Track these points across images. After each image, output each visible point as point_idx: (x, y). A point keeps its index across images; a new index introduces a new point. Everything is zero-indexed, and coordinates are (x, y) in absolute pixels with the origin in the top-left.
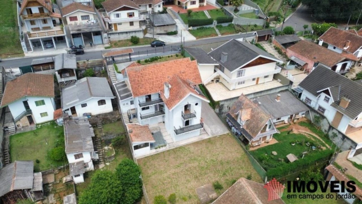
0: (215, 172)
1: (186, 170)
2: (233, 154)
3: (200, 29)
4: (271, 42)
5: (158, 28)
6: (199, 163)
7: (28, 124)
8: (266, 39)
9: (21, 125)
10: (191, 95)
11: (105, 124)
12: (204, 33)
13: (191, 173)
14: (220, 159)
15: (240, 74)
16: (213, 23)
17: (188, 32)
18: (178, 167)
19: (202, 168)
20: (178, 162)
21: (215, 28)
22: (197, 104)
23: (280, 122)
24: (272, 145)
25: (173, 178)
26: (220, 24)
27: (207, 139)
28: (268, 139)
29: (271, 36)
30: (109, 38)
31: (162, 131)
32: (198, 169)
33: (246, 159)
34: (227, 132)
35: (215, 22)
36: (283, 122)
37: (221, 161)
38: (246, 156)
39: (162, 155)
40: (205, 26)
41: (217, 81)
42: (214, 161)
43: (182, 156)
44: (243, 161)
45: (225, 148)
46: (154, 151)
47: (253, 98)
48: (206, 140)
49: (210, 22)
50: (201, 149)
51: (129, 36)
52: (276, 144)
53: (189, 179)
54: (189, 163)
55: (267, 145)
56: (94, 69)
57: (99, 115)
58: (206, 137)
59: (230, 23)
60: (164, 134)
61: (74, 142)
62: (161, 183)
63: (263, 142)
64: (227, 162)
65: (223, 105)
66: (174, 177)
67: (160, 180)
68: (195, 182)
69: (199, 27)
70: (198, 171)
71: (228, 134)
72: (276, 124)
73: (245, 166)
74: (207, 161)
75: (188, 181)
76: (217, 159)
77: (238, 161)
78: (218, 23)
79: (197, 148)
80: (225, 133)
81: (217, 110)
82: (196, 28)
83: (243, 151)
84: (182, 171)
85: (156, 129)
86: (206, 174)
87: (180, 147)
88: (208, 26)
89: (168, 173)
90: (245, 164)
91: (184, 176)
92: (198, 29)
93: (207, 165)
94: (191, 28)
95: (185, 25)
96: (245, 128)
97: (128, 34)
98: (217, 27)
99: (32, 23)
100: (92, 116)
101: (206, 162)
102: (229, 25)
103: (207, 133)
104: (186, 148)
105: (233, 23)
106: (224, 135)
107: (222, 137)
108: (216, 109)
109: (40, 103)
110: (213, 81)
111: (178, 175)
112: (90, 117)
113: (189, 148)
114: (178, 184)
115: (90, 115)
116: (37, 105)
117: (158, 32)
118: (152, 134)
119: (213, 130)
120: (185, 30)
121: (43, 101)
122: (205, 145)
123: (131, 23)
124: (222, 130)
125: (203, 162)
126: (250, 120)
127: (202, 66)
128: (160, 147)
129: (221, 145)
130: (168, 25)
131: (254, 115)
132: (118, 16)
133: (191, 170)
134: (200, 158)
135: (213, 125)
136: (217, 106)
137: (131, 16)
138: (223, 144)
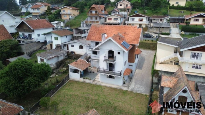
1: (85, 98)
2: (132, 108)
3: (192, 34)
5: (155, 28)
6: (98, 99)
7: (50, 48)
9: (47, 48)
10: (110, 39)
13: (87, 102)
14: (116, 105)
15: (195, 56)
17: (180, 35)
18: (83, 93)
19: (98, 103)
20: (87, 91)
22: (119, 53)
25: (73, 98)
27: (124, 90)
32: (93, 102)
40: (197, 33)
41: (177, 64)
42: (110, 104)
43: (94, 90)
45: (130, 101)
46: (82, 80)
48: (122, 90)
50: (112, 93)
53: (82, 105)
54: (92, 95)
57: (79, 55)
58: (125, 89)
62: (64, 96)
64: (120, 111)
66: (74, 97)
67: (65, 94)
68: (84, 110)
69: (191, 33)
70: (93, 103)
71: (146, 95)
74: (105, 101)
75: (80, 106)
76: (114, 103)
79: (109, 91)
80: (144, 94)
82: (188, 33)
84: (82, 97)
87: (100, 86)
89: (74, 93)
91: (80, 101)
93: (102, 103)
94: (183, 33)
96: (164, 96)
99: (91, 18)
101: (104, 101)
103: (129, 87)
106: (142, 94)
107: (137, 95)
108: (154, 78)
109: (56, 39)
110: (171, 62)
111: (77, 98)
112: (74, 54)
113: (105, 89)
114: (72, 103)
115: (74, 53)
116: (55, 40)
117: (155, 31)
118: (93, 73)
119: (136, 87)
120: (178, 34)
121: (57, 38)
122: (117, 93)
123: (140, 25)
124: (143, 91)
125: (101, 100)
126: (171, 89)
127: (159, 43)
128: (86, 79)
129: (130, 98)
130: (163, 27)
131: (176, 85)
132: (133, 20)
133: (89, 100)
134: (103, 97)
135: (140, 85)
136: (156, 74)
137: (141, 20)
138: (133, 98)
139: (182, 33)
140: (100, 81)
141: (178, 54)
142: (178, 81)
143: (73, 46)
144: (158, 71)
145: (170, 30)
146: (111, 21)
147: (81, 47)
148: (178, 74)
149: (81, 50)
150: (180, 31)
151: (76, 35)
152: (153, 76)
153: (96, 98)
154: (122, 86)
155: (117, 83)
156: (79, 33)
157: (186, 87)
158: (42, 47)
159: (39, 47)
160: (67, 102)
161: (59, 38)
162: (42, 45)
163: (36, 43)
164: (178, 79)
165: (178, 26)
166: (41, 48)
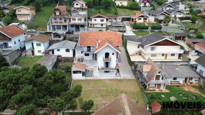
0: (116, 96)
1: (98, 90)
2: (131, 89)
3: (140, 31)
4: (185, 41)
5: (115, 27)
6: (107, 89)
7: (32, 55)
8: (182, 39)
9: (28, 54)
10: (108, 45)
11: (66, 62)
12: (141, 33)
13: (100, 93)
14: (121, 89)
16: (149, 29)
17: (132, 32)
18: (94, 87)
19: (108, 91)
20: (95, 85)
21: (149, 32)
22: (113, 54)
23: (176, 82)
24: (164, 93)
25: (88, 92)
26: (153, 30)
28: (162, 88)
29: (185, 37)
30: (88, 29)
31: (94, 70)
33: (139, 94)
34: (134, 78)
35: (150, 28)
36: (179, 83)
37: (122, 91)
38: (140, 92)
39: (88, 81)
40: (143, 30)
41: (140, 55)
42: (117, 90)
43: (99, 83)
44: (137, 95)
45: (128, 85)
46: (84, 78)
47: (160, 65)
48: (118, 79)
49: (147, 28)
50: (113, 83)
52: (167, 92)
53: (97, 95)
54: (101, 87)
55: (160, 92)
56: (73, 39)
57: (65, 57)
58: (119, 78)
59: (160, 30)
60: (94, 72)
61: (43, 61)
63: (158, 90)
64: (125, 92)
65: (137, 65)
66: (89, 92)
68: (101, 98)
69: (139, 30)
70: (105, 92)
71: (134, 79)
72: (172, 82)
73: (137, 98)
74: (113, 89)
75: (96, 96)
76: (119, 89)
77: (133, 94)
78: (151, 29)
79: (110, 82)
80: (132, 79)
82: (137, 30)
83: (139, 89)
84: (95, 90)
85: (91, 69)
86: (109, 95)
87: (101, 79)
88: (145, 30)
89: (86, 89)
90: (138, 97)
91: (95, 93)
92: (138, 31)
93: (111, 91)
94: (134, 30)
95: (131, 28)
96: (145, 77)
97: (98, 29)
98: (151, 31)
99: (55, 19)
100: (61, 57)
101: (112, 89)
102: (159, 31)
103: (120, 76)
104: (104, 80)
105: (162, 30)
106: (131, 79)
107: (128, 80)
108: (132, 67)
109: (39, 45)
110: (137, 54)
111: (91, 91)
112: (60, 57)
113: (105, 81)
114: (90, 96)
115: (60, 56)
116: (37, 46)
117: (115, 30)
118: (88, 71)
119: (125, 76)
120: (130, 31)
121: (40, 44)
122: (116, 82)
123: (102, 25)
124: (131, 77)
125: (109, 89)
126: (149, 73)
127: (129, 42)
128: (88, 77)
129: (126, 83)
130: (120, 27)
131: (152, 69)
132: (95, 20)
133: (100, 91)
134: (109, 86)
135: (126, 73)
136: (133, 64)
137: (102, 21)
138: (128, 83)
139: (133, 30)
140: (98, 76)
141: (141, 48)
142: (152, 67)
143: (58, 50)
144: (134, 62)
145: (126, 28)
146: (75, 21)
147: (68, 50)
148: (149, 63)
149: (68, 53)
150: (132, 29)
151: (55, 39)
152: (131, 66)
153: (105, 88)
154: (116, 76)
155: (112, 76)
156: (57, 37)
157: (161, 70)
158: (22, 54)
159: (19, 55)
160: (85, 96)
161: (42, 44)
162: (21, 52)
163: (16, 51)
164: (151, 66)
165: (129, 24)
166: (20, 56)
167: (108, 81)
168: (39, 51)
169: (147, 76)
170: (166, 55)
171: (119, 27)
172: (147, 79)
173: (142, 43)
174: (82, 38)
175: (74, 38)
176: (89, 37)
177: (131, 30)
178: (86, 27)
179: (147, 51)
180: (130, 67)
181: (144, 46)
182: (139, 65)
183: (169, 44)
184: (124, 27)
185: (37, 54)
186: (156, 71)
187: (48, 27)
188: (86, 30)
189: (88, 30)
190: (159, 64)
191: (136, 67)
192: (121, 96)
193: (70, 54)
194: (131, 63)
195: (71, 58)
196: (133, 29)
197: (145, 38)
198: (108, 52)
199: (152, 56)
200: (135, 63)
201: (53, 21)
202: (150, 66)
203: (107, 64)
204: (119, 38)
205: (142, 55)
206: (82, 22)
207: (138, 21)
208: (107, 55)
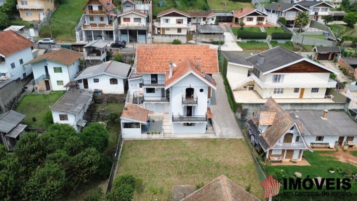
0: (206, 174)
1: (171, 162)
2: (237, 160)
3: (251, 42)
4: (336, 61)
5: (203, 35)
6: (189, 159)
7: (45, 89)
8: (330, 58)
9: (39, 88)
10: (191, 74)
11: (111, 103)
12: (253, 46)
13: (176, 167)
14: (217, 160)
15: (276, 79)
16: (267, 38)
17: (236, 44)
18: (164, 156)
19: (191, 165)
20: (166, 152)
21: (269, 44)
22: (201, 90)
23: (322, 144)
24: (299, 167)
25: (152, 166)
26: (275, 40)
27: (212, 139)
28: (296, 156)
29: (337, 55)
30: (153, 38)
31: (164, 120)
32: (185, 165)
33: (252, 171)
34: (241, 137)
35: (269, 37)
36: (328, 146)
37: (218, 163)
38: (254, 167)
39: (153, 143)
40: (256, 40)
41: (252, 89)
42: (209, 161)
43: (174, 148)
44: (248, 172)
45: (229, 151)
46: (145, 136)
47: (290, 110)
48: (210, 139)
49: (264, 37)
50: (200, 146)
51: (172, 39)
52: (306, 166)
53: (171, 172)
54: (178, 156)
55: (292, 164)
56: (124, 58)
57: (110, 94)
58: (211, 136)
59: (288, 40)
60: (164, 124)
61: (66, 104)
62: (136, 168)
63: (288, 160)
64: (226, 167)
65: (246, 110)
66: (154, 165)
67: (136, 164)
68: (177, 179)
69: (250, 40)
70: (184, 167)
71: (241, 140)
72: (314, 145)
73: (249, 178)
74: (200, 159)
75: (169, 175)
76: (213, 160)
77: (240, 169)
78: (272, 39)
79: (195, 145)
80: (237, 138)
81: (239, 115)
82: (245, 41)
83: (252, 161)
84: (165, 162)
85: (159, 118)
86: (193, 173)
87: (177, 139)
88: (259, 40)
89: (149, 160)
90: (250, 176)
91: (166, 168)
92: (248, 42)
93: (198, 163)
94: (240, 40)
95: (234, 36)
96: (264, 136)
97: (172, 37)
98: (271, 42)
99: (92, 19)
100: (102, 94)
101: (198, 160)
102: (287, 43)
103: (215, 133)
104: (183, 142)
105: (292, 40)
106: (236, 139)
107: (231, 141)
108: (237, 113)
109: (58, 70)
110: (245, 87)
111: (159, 165)
112: (100, 94)
113: (186, 142)
114: (155, 174)
115: (100, 92)
116: (55, 72)
117: (204, 40)
118: (153, 121)
119: (224, 132)
120: (233, 42)
121: (60, 68)
122: (206, 144)
123: (179, 30)
124: (234, 135)
125: (194, 159)
126: (271, 127)
127: (231, 65)
128: (152, 134)
129: (226, 148)
131: (277, 121)
132: (167, 21)
133: (177, 163)
134: (193, 154)
135: (226, 127)
136: (239, 109)
137: (179, 22)
138: (230, 147)
139: (238, 40)
140: (173, 132)
141: (253, 77)
142: (277, 116)
143: (96, 81)
144: (241, 104)
145: (224, 37)
146: (129, 23)
147: (114, 81)
148: (271, 107)
149: (115, 85)
150: (236, 38)
151: (89, 58)
152: (235, 112)
153: (187, 158)
154: (206, 133)
155: (198, 132)
158: (26, 88)
159: (21, 90)
160: (146, 175)
161: (64, 69)
162: (24, 84)
163: (15, 82)
164: (276, 113)
166: (23, 91)
167: (190, 143)
168: (60, 83)
169: (267, 133)
170: (303, 90)
171: (211, 34)
172: (266, 139)
173: (257, 66)
174: (142, 57)
175: (126, 56)
176: (155, 57)
177: (233, 40)
178: (149, 35)
179: (267, 82)
180: (232, 114)
181: (259, 72)
182: (251, 110)
183: (309, 70)
184: (222, 34)
185: (55, 87)
186: (285, 125)
187: (77, 33)
188: (149, 40)
189: (154, 40)
190: (289, 107)
191: (244, 113)
192: (219, 180)
193: (119, 89)
194: (236, 107)
195: (121, 95)
196: (238, 38)
197: (263, 58)
198: (192, 86)
199: (275, 92)
200: (243, 106)
201: (88, 22)
202: (272, 115)
203: (189, 110)
204: (213, 57)
205: (255, 89)
206: (143, 24)
207: (248, 23)
208: (190, 92)
